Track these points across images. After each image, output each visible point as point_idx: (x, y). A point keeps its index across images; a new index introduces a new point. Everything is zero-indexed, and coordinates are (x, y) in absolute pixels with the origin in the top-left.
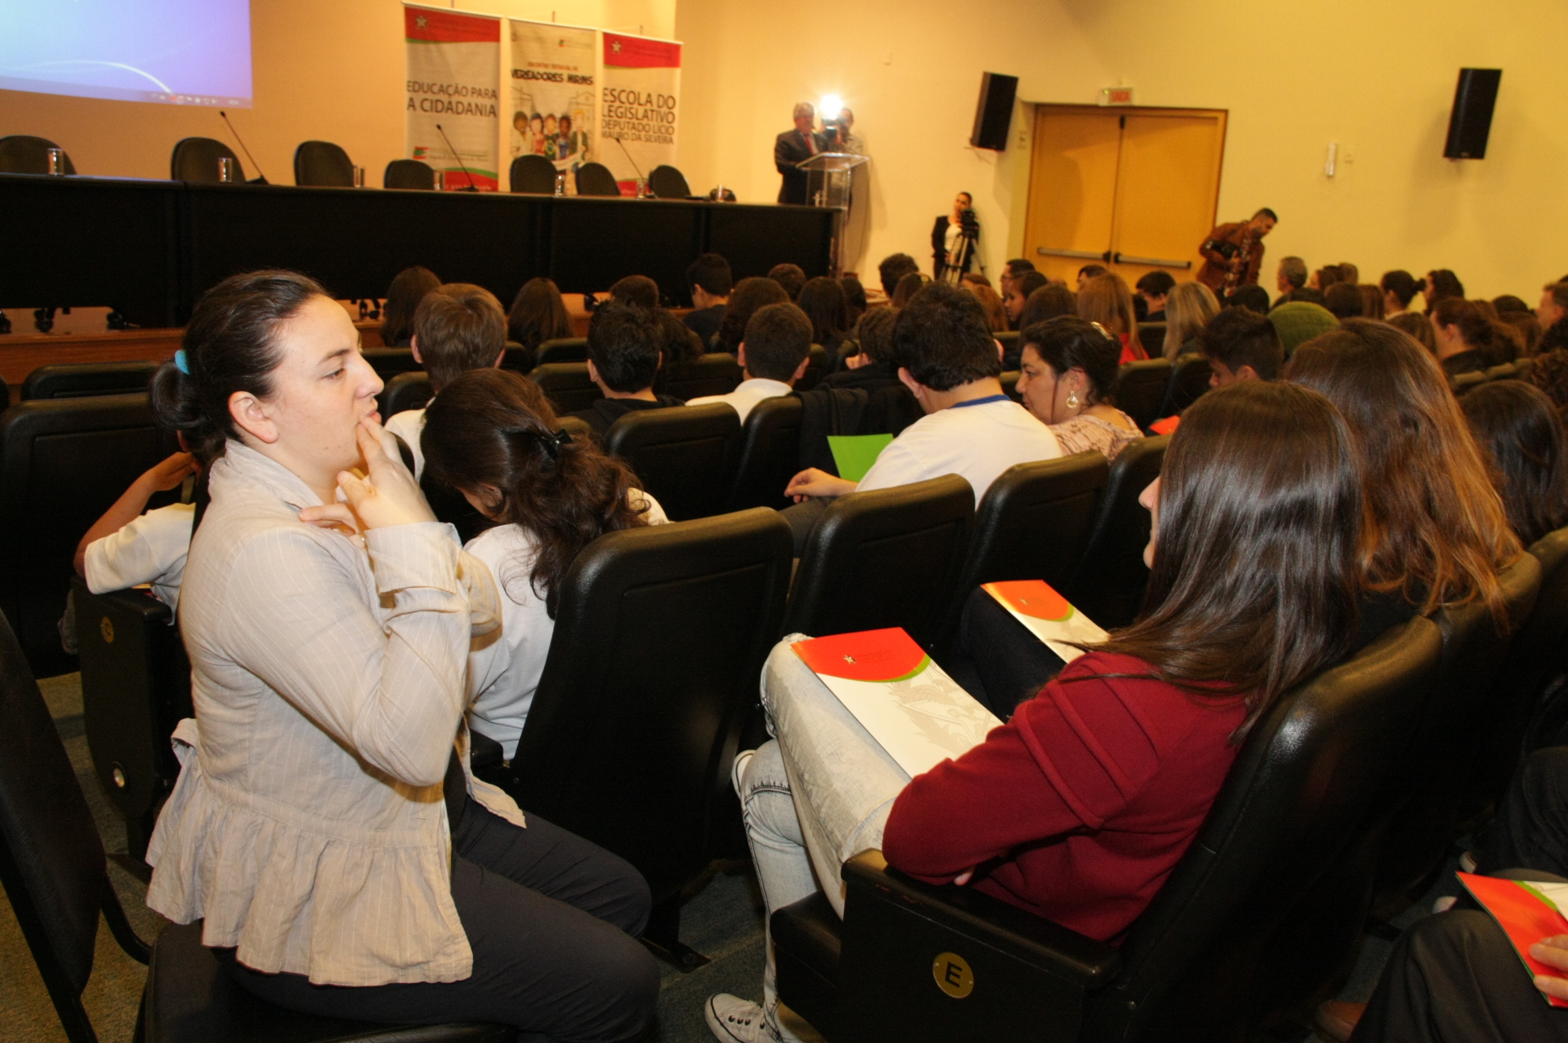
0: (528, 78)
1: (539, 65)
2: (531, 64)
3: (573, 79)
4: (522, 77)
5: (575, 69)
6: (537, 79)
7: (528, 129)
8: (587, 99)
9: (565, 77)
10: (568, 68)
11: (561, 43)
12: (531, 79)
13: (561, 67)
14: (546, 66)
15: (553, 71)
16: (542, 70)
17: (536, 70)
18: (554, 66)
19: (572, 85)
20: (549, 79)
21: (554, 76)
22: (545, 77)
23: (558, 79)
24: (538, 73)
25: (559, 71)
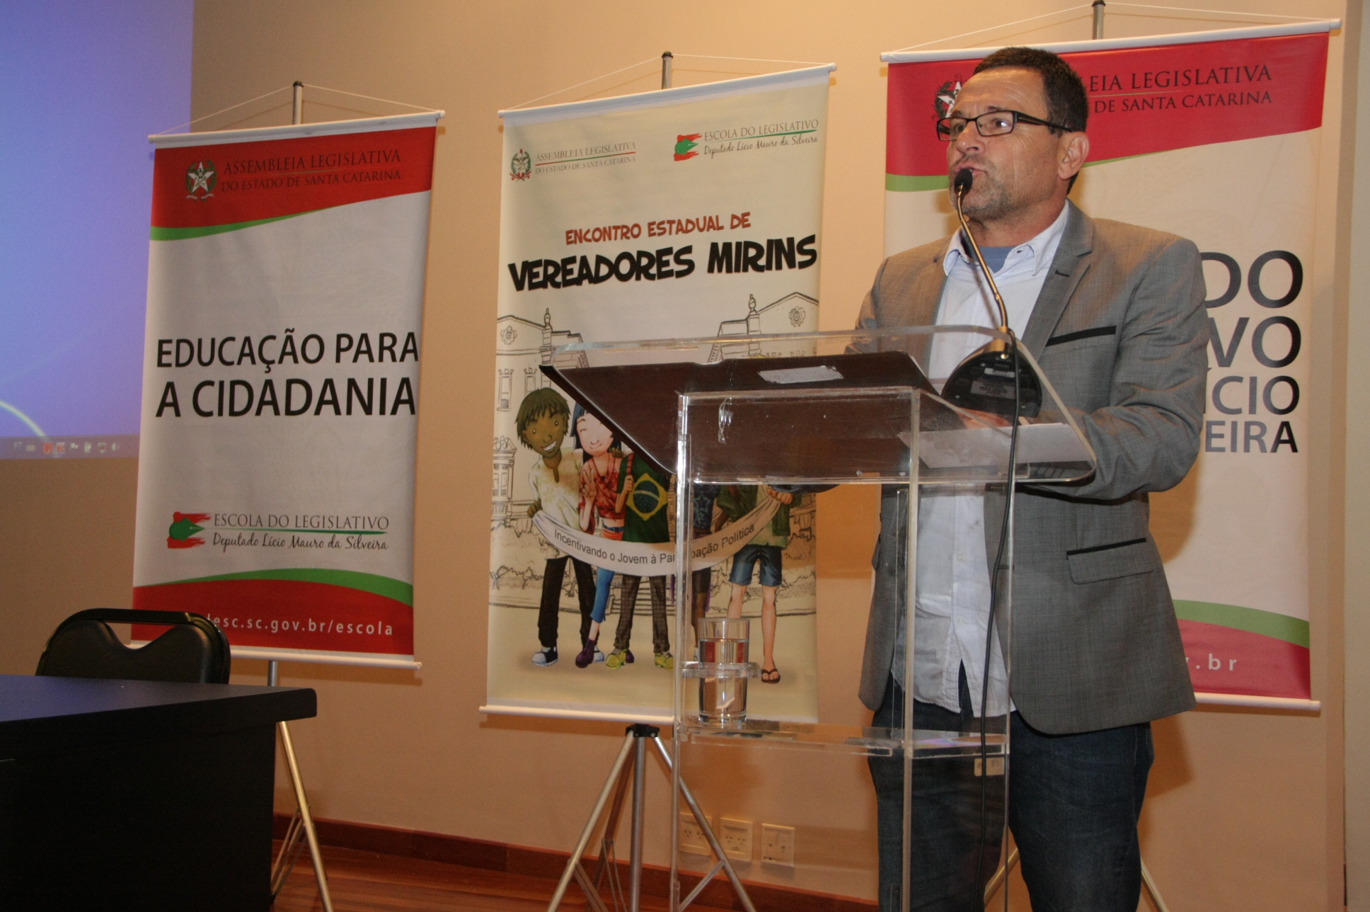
0: (567, 283)
1: (605, 233)
2: (574, 236)
3: (722, 258)
4: (549, 281)
5: (742, 220)
6: (597, 279)
7: (569, 441)
8: (796, 316)
9: (701, 256)
10: (712, 224)
11: (684, 148)
12: (578, 282)
13: (682, 228)
14: (627, 232)
15: (653, 245)
16: (611, 250)
17: (591, 251)
18: (656, 228)
19: (722, 278)
20: (638, 271)
21: (659, 258)
22: (625, 267)
23: (674, 267)
24: (600, 260)
25: (676, 241)
